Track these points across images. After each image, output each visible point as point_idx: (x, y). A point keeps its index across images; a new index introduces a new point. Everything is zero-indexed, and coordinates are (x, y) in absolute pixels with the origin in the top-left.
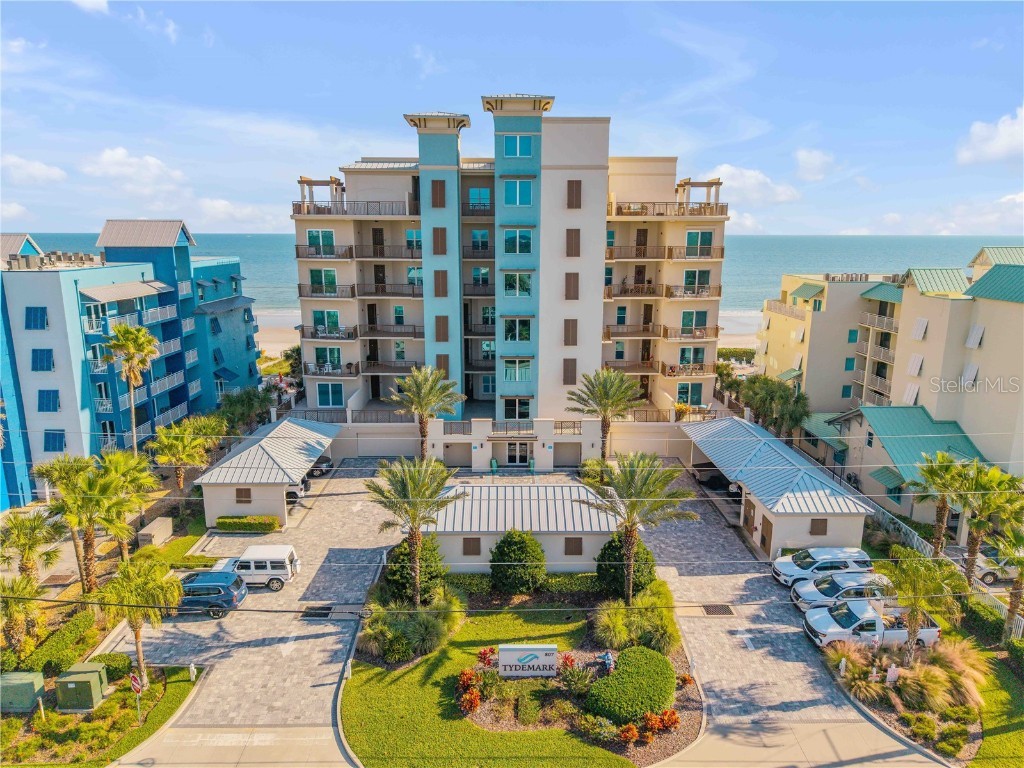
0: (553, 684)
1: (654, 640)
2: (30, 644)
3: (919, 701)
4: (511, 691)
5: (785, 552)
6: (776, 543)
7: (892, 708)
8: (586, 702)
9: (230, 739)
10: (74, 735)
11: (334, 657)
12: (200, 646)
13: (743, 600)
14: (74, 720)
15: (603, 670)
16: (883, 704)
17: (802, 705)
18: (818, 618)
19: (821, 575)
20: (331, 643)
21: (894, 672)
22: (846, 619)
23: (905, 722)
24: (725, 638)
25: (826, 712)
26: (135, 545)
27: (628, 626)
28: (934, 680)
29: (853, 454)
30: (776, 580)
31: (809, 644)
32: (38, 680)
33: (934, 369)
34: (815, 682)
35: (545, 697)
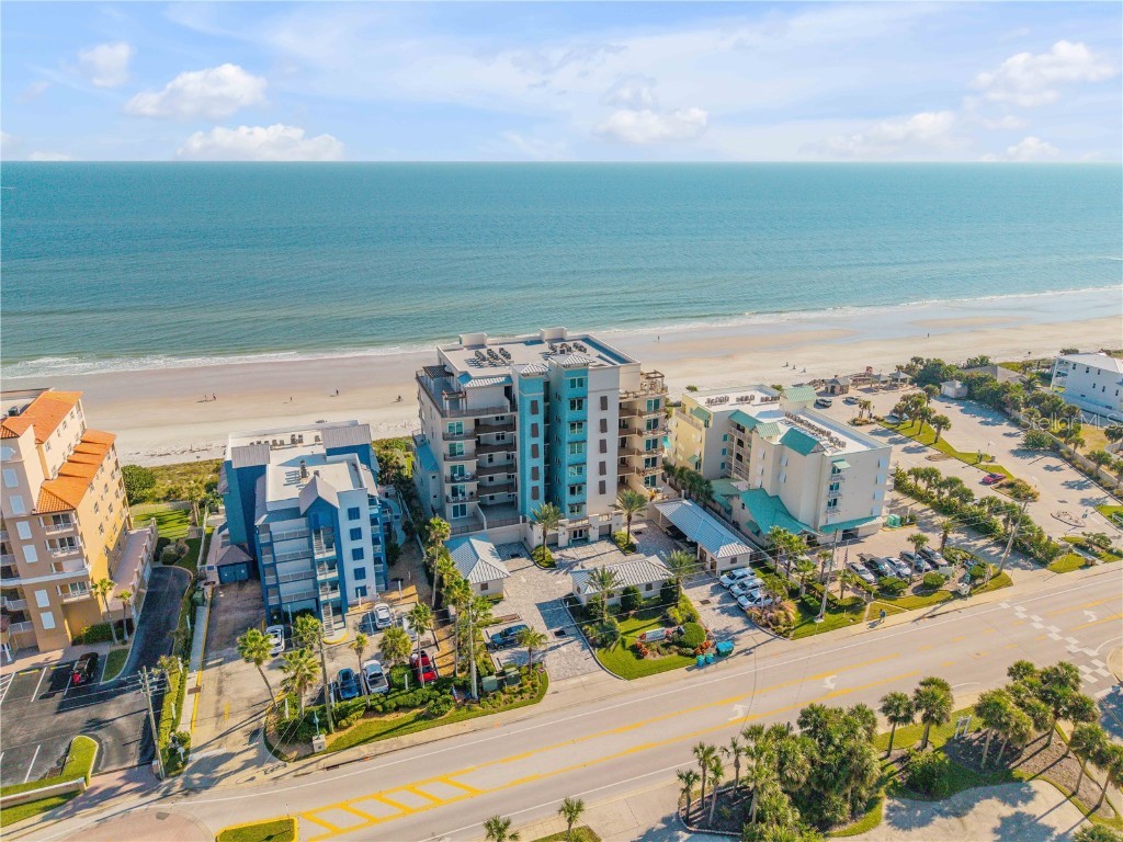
0: (666, 641)
1: (691, 618)
3: (777, 623)
4: (655, 647)
5: (723, 572)
6: (719, 569)
7: (769, 626)
8: (681, 644)
9: (574, 681)
11: (583, 648)
13: (712, 595)
15: (679, 632)
16: (767, 626)
17: (743, 631)
18: (742, 599)
19: (739, 582)
21: (769, 615)
22: (751, 598)
23: (773, 630)
24: (712, 612)
25: (750, 632)
27: (681, 615)
28: (780, 615)
29: (735, 512)
30: (721, 586)
31: (740, 610)
33: (769, 472)
34: (745, 623)
35: (666, 646)
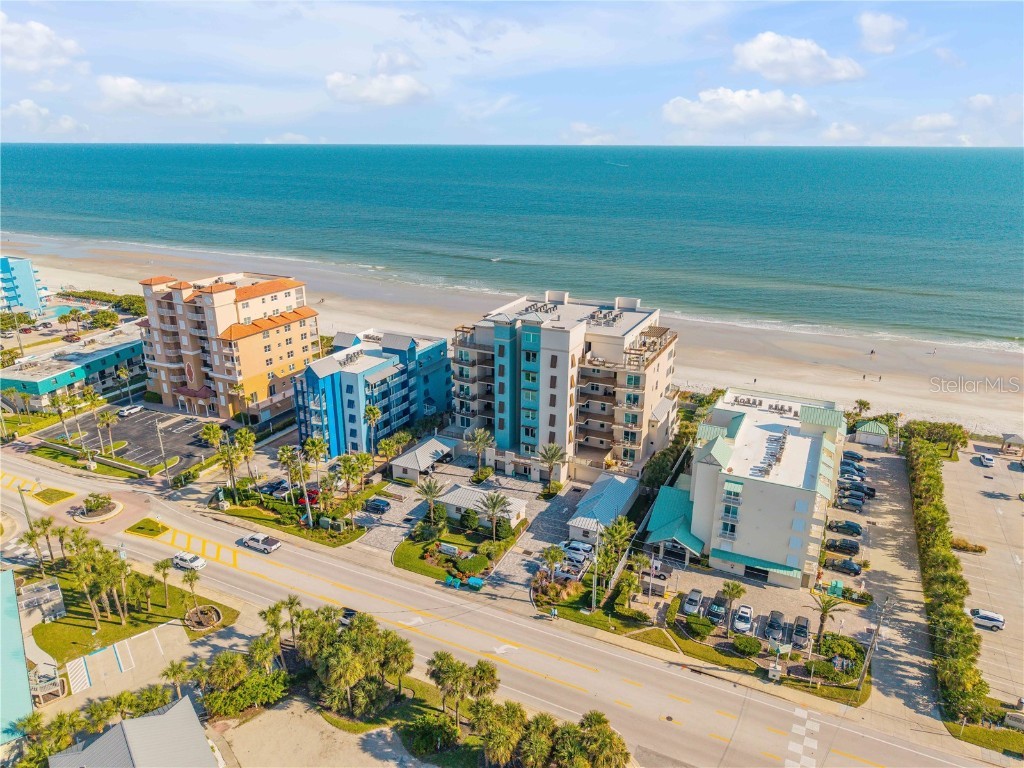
2: (331, 510)
3: (545, 592)
4: (441, 556)
7: (537, 591)
8: (455, 565)
9: (368, 548)
10: (335, 537)
11: (405, 535)
12: (372, 521)
14: (336, 533)
16: (535, 590)
20: (406, 531)
24: (519, 561)
26: (367, 483)
32: (330, 521)
35: (448, 561)
